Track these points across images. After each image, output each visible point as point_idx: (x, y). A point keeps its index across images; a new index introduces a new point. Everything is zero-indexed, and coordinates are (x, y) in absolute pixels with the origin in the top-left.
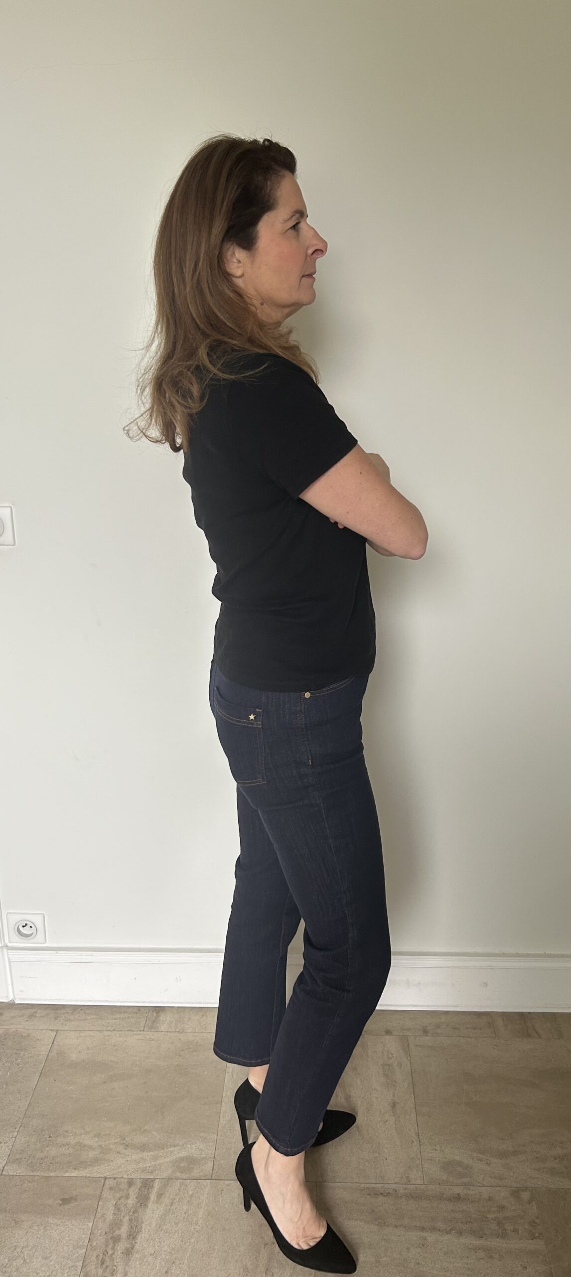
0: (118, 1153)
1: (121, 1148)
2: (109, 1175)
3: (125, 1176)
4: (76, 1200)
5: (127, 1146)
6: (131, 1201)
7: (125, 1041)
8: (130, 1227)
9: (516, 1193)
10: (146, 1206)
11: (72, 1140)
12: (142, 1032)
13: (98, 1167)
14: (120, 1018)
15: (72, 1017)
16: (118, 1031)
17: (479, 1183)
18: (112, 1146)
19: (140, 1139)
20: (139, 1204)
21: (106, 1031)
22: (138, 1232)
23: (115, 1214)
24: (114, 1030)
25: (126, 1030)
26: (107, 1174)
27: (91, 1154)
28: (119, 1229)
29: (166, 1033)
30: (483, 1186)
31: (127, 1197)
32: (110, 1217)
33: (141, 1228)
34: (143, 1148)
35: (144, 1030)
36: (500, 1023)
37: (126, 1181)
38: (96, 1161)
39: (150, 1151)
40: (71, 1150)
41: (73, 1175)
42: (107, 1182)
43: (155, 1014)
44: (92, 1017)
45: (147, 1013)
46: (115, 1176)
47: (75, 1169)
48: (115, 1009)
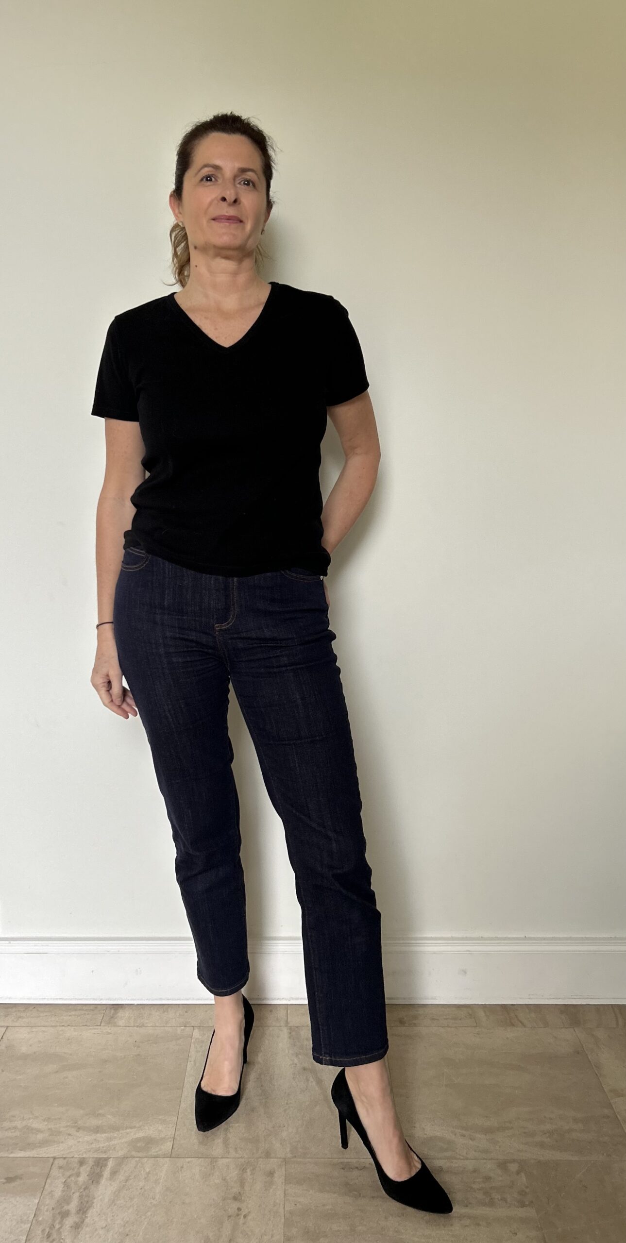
0: (69, 1135)
1: (73, 1131)
2: (59, 1155)
3: (76, 1156)
4: (21, 1179)
5: (79, 1129)
6: (83, 1178)
7: (80, 1035)
8: (80, 1202)
9: (503, 1165)
10: (98, 1182)
11: (19, 1124)
12: (99, 1027)
13: (47, 1148)
14: (75, 1015)
15: (23, 1015)
16: (72, 1026)
17: (463, 1156)
18: (62, 1129)
19: (94, 1122)
20: (91, 1181)
21: (60, 1026)
22: (90, 1207)
23: (63, 1191)
24: (69, 1025)
25: (81, 1025)
26: (56, 1154)
27: (40, 1136)
28: (68, 1204)
29: (124, 1028)
30: (467, 1159)
31: (78, 1175)
32: (58, 1192)
33: (93, 1203)
34: (97, 1130)
35: (100, 1026)
36: (481, 1014)
37: (76, 1160)
38: (44, 1143)
39: (105, 1132)
40: (18, 1133)
41: (19, 1155)
42: (56, 1162)
43: (112, 1011)
44: (45, 1014)
45: (104, 1010)
46: (64, 1157)
47: (21, 1150)
48: (70, 1007)
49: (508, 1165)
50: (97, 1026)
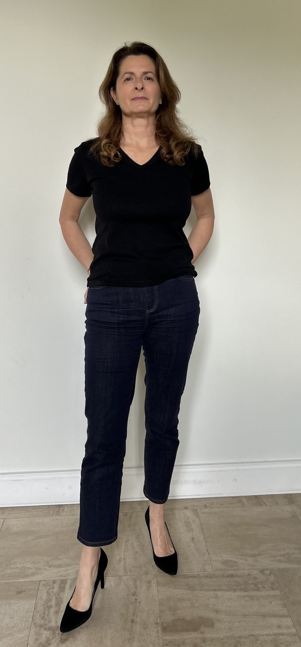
0: (46, 569)
2: (42, 579)
3: (51, 579)
4: (25, 592)
5: (50, 566)
6: (56, 590)
7: (43, 521)
8: (56, 601)
9: (262, 571)
10: (64, 591)
11: (19, 566)
13: (35, 577)
14: (39, 511)
15: (11, 512)
16: (38, 517)
17: (242, 568)
18: (42, 567)
19: (57, 563)
20: (60, 591)
21: (32, 517)
22: (61, 603)
23: (47, 596)
24: (36, 516)
25: (43, 516)
27: (31, 571)
28: (50, 602)
29: (65, 516)
30: (245, 570)
31: (53, 588)
32: (45, 597)
33: (63, 601)
34: (59, 566)
36: (244, 500)
37: (51, 581)
38: (33, 574)
39: (63, 567)
40: (19, 570)
41: (21, 581)
42: (41, 582)
43: (58, 508)
44: (23, 511)
45: (53, 508)
46: (45, 580)
47: (23, 578)
48: (36, 507)
49: (265, 571)
50: (51, 516)
